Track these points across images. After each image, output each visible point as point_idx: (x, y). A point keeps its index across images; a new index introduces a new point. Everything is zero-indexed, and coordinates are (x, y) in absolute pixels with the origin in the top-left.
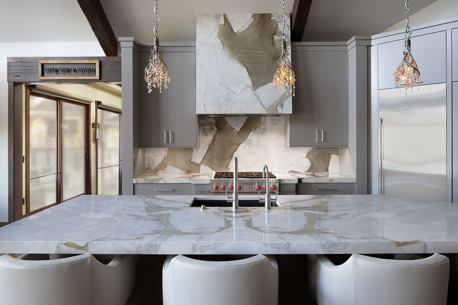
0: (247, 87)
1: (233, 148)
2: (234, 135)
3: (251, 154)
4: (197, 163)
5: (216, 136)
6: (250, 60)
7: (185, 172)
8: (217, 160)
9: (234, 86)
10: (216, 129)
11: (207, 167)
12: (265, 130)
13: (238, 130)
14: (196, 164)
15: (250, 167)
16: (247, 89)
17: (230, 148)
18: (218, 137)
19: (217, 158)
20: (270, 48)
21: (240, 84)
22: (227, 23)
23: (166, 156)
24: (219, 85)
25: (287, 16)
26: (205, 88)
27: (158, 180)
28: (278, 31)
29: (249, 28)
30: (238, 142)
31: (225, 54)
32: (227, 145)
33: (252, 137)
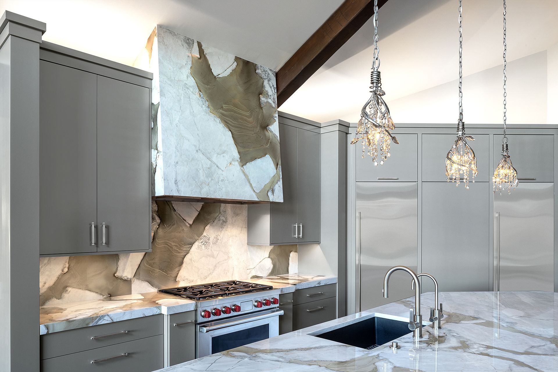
0: (233, 160)
1: (184, 250)
2: (185, 229)
3: (208, 257)
4: (126, 278)
5: (158, 231)
6: (236, 123)
7: (104, 297)
8: (159, 269)
9: (217, 156)
10: (158, 220)
11: (143, 284)
12: (225, 222)
13: (191, 223)
14: (125, 280)
15: (206, 276)
16: (233, 163)
17: (179, 249)
18: (161, 232)
19: (159, 267)
20: (257, 111)
21: (224, 155)
22: (203, 56)
23: (66, 270)
24: (197, 151)
25: (272, 73)
26: (175, 152)
27: (97, 319)
28: (265, 91)
29: (231, 74)
30: (191, 241)
31: (202, 104)
32: (176, 246)
33: (209, 232)
